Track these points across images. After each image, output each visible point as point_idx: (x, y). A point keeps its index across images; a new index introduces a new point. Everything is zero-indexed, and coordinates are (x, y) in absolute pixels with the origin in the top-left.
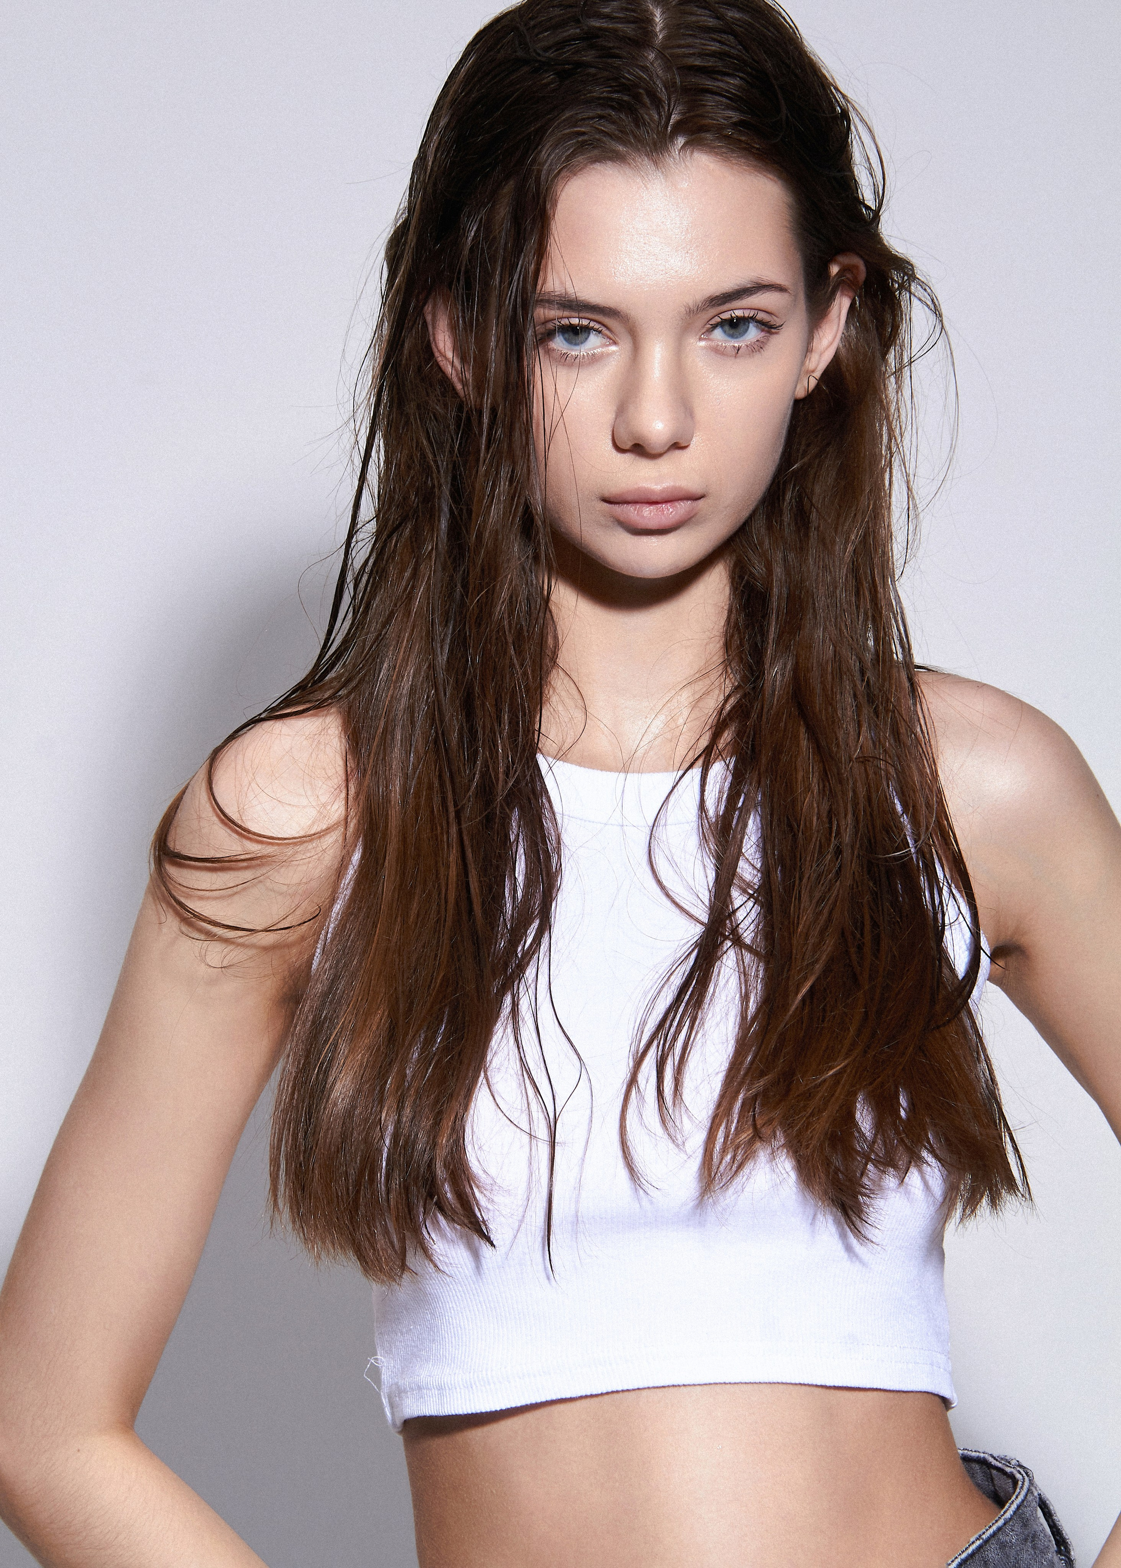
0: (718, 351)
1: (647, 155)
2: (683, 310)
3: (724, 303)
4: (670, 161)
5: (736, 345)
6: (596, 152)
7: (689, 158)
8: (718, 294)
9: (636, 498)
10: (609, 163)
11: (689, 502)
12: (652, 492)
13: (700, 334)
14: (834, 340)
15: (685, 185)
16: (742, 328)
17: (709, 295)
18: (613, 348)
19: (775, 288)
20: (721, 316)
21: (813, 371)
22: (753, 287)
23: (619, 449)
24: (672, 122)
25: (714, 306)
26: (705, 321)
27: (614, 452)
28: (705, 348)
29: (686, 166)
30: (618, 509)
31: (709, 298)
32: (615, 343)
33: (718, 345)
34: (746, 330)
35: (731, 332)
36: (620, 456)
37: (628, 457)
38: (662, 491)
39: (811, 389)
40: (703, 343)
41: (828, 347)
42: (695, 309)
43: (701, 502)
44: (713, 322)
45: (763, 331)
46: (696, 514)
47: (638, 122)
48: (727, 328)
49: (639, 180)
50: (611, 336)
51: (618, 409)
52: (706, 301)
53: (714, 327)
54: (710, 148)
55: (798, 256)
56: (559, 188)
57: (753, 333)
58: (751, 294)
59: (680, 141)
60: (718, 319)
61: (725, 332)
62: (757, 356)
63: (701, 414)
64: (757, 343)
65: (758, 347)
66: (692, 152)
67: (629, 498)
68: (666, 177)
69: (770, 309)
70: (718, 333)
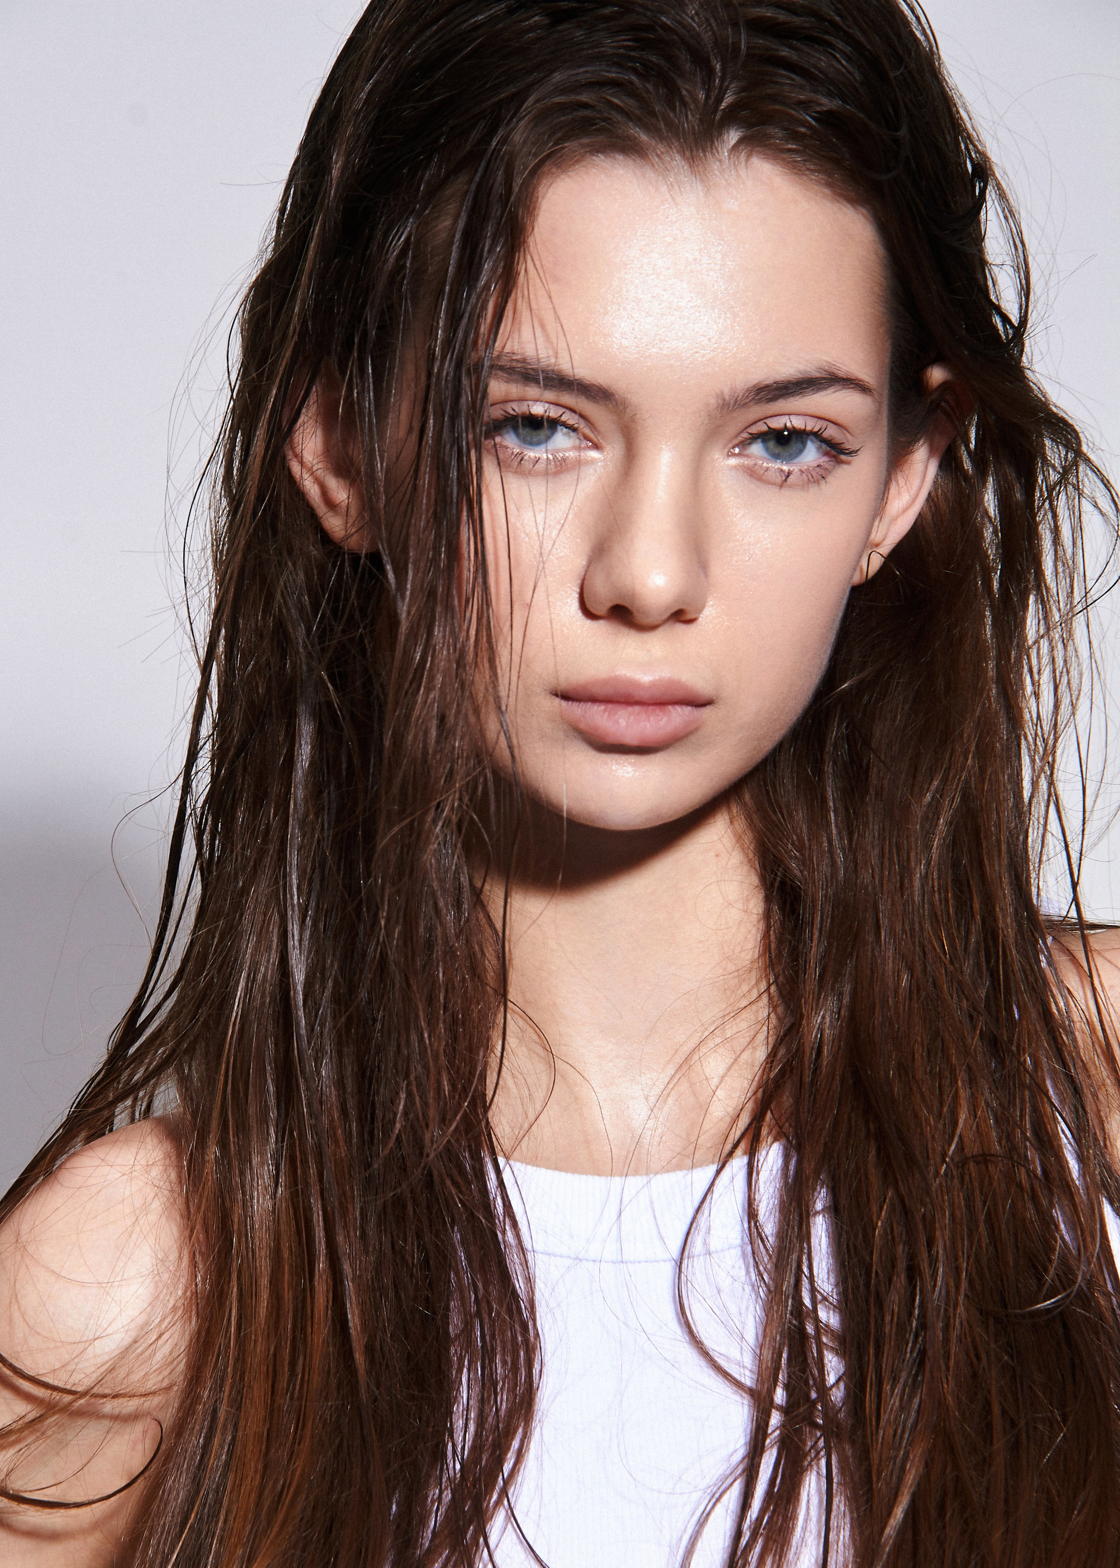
0: (753, 473)
1: (682, 153)
2: (713, 401)
3: (774, 399)
4: (716, 166)
5: (785, 468)
6: (600, 138)
7: (743, 164)
8: (768, 382)
9: (608, 691)
10: (620, 157)
11: (689, 708)
12: (636, 684)
13: (730, 445)
14: (914, 501)
15: (732, 205)
16: (794, 446)
17: (755, 382)
18: (594, 454)
19: (857, 384)
20: (768, 421)
21: (877, 545)
22: (825, 378)
23: (588, 613)
24: (724, 105)
25: (759, 401)
26: (741, 426)
27: (579, 614)
28: (735, 467)
29: (738, 176)
30: (576, 710)
31: (754, 386)
32: (596, 447)
33: (755, 465)
34: (801, 451)
35: (778, 450)
36: (588, 623)
37: (601, 626)
38: (653, 684)
39: (871, 574)
40: (733, 461)
41: (905, 510)
42: (732, 402)
43: (706, 712)
44: (754, 430)
45: (826, 454)
46: (697, 729)
47: (673, 96)
48: (771, 444)
49: (664, 189)
50: (592, 436)
51: (593, 551)
52: (749, 390)
53: (754, 438)
54: (775, 153)
55: (888, 345)
56: (541, 189)
57: (811, 455)
58: (820, 389)
59: (733, 136)
60: (762, 427)
61: (767, 449)
62: (813, 489)
63: (717, 570)
64: (818, 469)
65: (818, 476)
66: (749, 156)
67: (598, 691)
68: (708, 190)
69: (840, 419)
70: (757, 449)
